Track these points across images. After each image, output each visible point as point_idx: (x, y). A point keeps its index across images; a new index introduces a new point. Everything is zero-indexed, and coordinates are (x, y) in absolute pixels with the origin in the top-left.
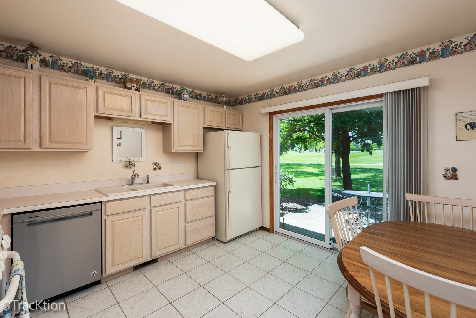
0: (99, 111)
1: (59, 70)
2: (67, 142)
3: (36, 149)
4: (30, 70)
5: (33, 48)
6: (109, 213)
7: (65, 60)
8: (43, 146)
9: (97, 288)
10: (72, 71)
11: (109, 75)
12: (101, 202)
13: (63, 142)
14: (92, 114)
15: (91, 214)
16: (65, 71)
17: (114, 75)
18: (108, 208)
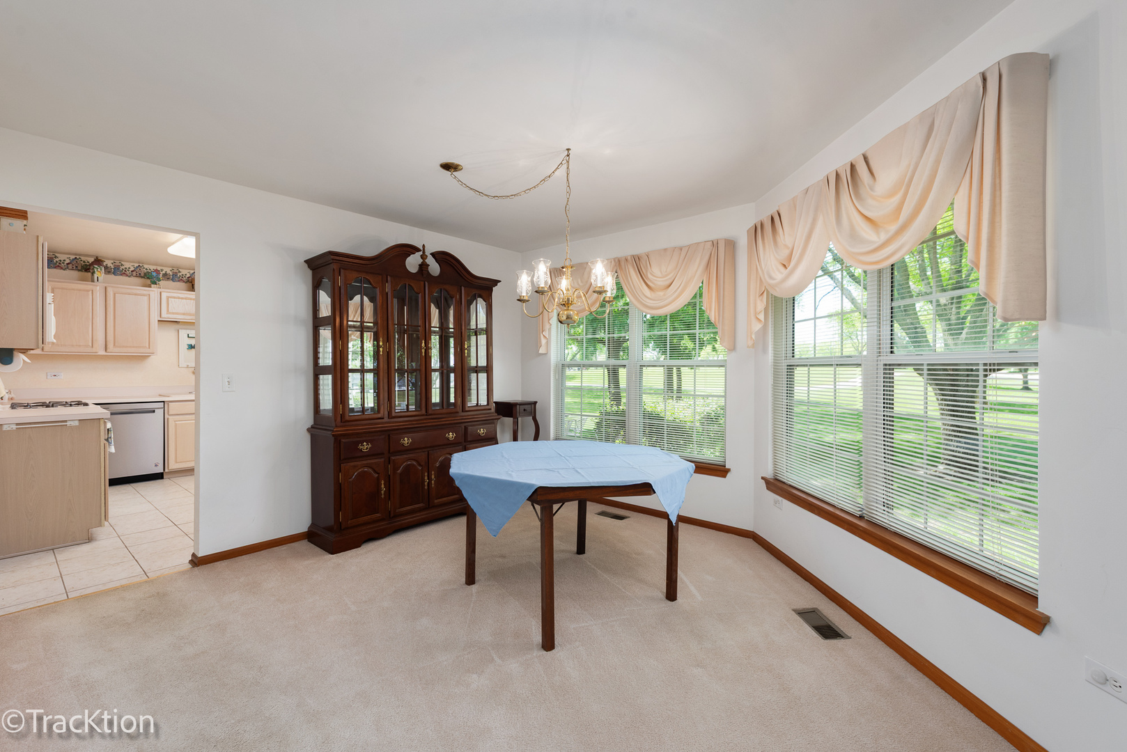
0: (163, 316)
1: (121, 275)
2: (130, 347)
3: (102, 352)
4: (96, 283)
5: (98, 261)
6: (170, 413)
7: (127, 265)
8: (108, 350)
9: (158, 482)
10: (135, 275)
11: (175, 275)
12: (164, 402)
13: (127, 347)
14: (155, 318)
15: (154, 411)
16: (127, 275)
17: (180, 274)
18: (170, 408)
